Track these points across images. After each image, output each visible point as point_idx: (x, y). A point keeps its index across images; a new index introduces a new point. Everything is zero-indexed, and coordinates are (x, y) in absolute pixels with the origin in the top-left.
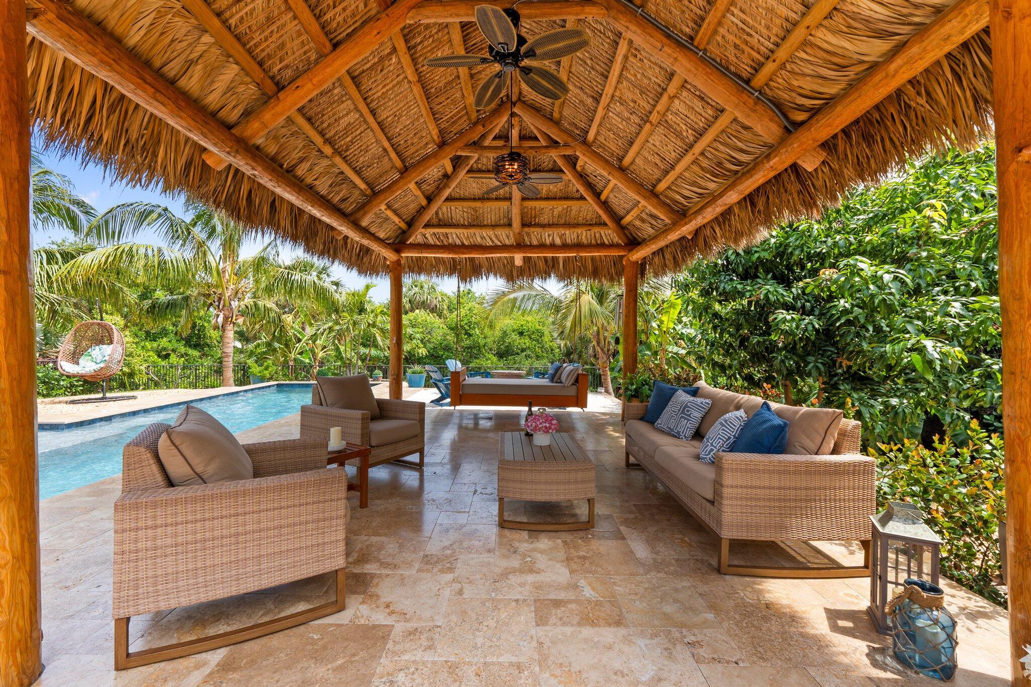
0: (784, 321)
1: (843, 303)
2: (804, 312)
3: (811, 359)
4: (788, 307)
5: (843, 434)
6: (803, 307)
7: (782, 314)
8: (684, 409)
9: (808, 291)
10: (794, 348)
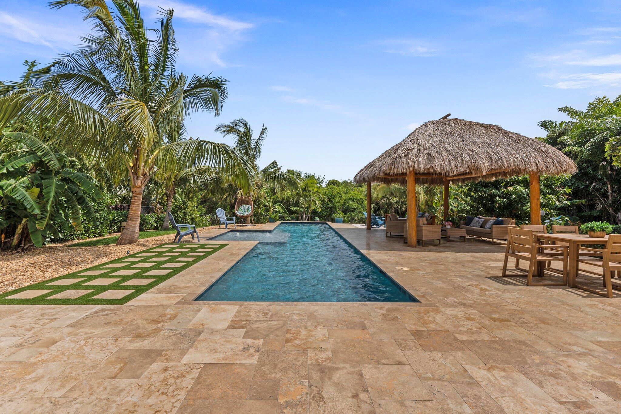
0: (499, 200)
1: (514, 196)
2: (504, 198)
3: (505, 211)
4: (499, 196)
5: (512, 222)
6: (503, 196)
7: (498, 199)
8: (478, 221)
9: (505, 192)
10: (500, 208)
